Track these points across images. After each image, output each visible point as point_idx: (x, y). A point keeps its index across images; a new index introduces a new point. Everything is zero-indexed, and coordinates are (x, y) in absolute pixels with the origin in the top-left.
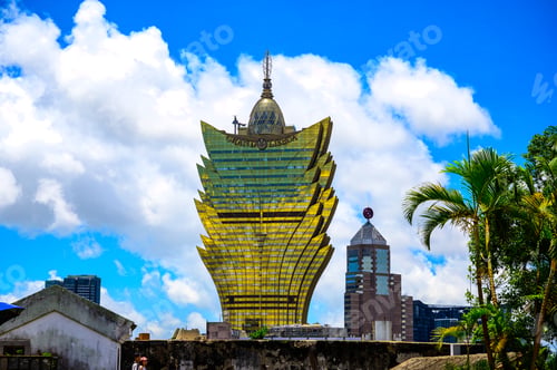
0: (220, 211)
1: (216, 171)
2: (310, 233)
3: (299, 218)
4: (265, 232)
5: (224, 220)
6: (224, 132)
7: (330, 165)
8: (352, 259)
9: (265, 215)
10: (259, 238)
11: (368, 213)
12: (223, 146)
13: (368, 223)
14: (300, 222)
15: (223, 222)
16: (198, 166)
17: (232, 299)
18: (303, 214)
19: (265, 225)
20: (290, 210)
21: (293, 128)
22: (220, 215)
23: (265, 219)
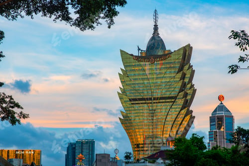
0: (130, 98)
1: (128, 77)
2: (179, 108)
3: (173, 100)
4: (155, 108)
5: (132, 102)
6: (132, 55)
7: (190, 71)
8: (212, 124)
9: (155, 99)
10: (151, 112)
11: (221, 98)
12: (131, 62)
13: (222, 103)
14: (174, 102)
15: (132, 104)
16: (119, 74)
17: (138, 146)
18: (175, 98)
19: (155, 104)
20: (168, 96)
21: (170, 51)
22: (130, 100)
23: (155, 101)
